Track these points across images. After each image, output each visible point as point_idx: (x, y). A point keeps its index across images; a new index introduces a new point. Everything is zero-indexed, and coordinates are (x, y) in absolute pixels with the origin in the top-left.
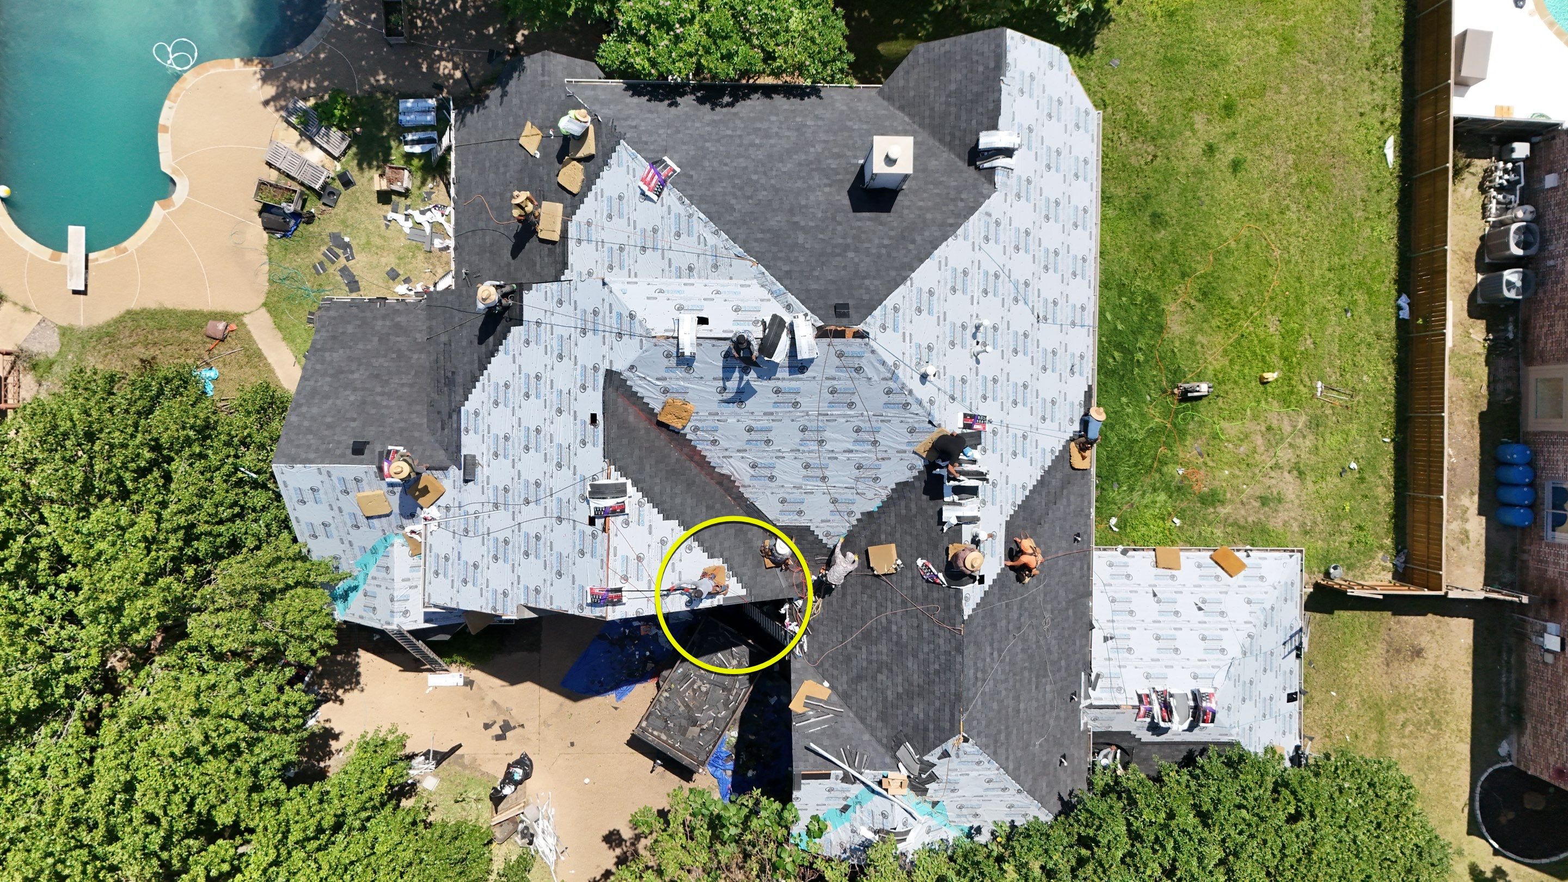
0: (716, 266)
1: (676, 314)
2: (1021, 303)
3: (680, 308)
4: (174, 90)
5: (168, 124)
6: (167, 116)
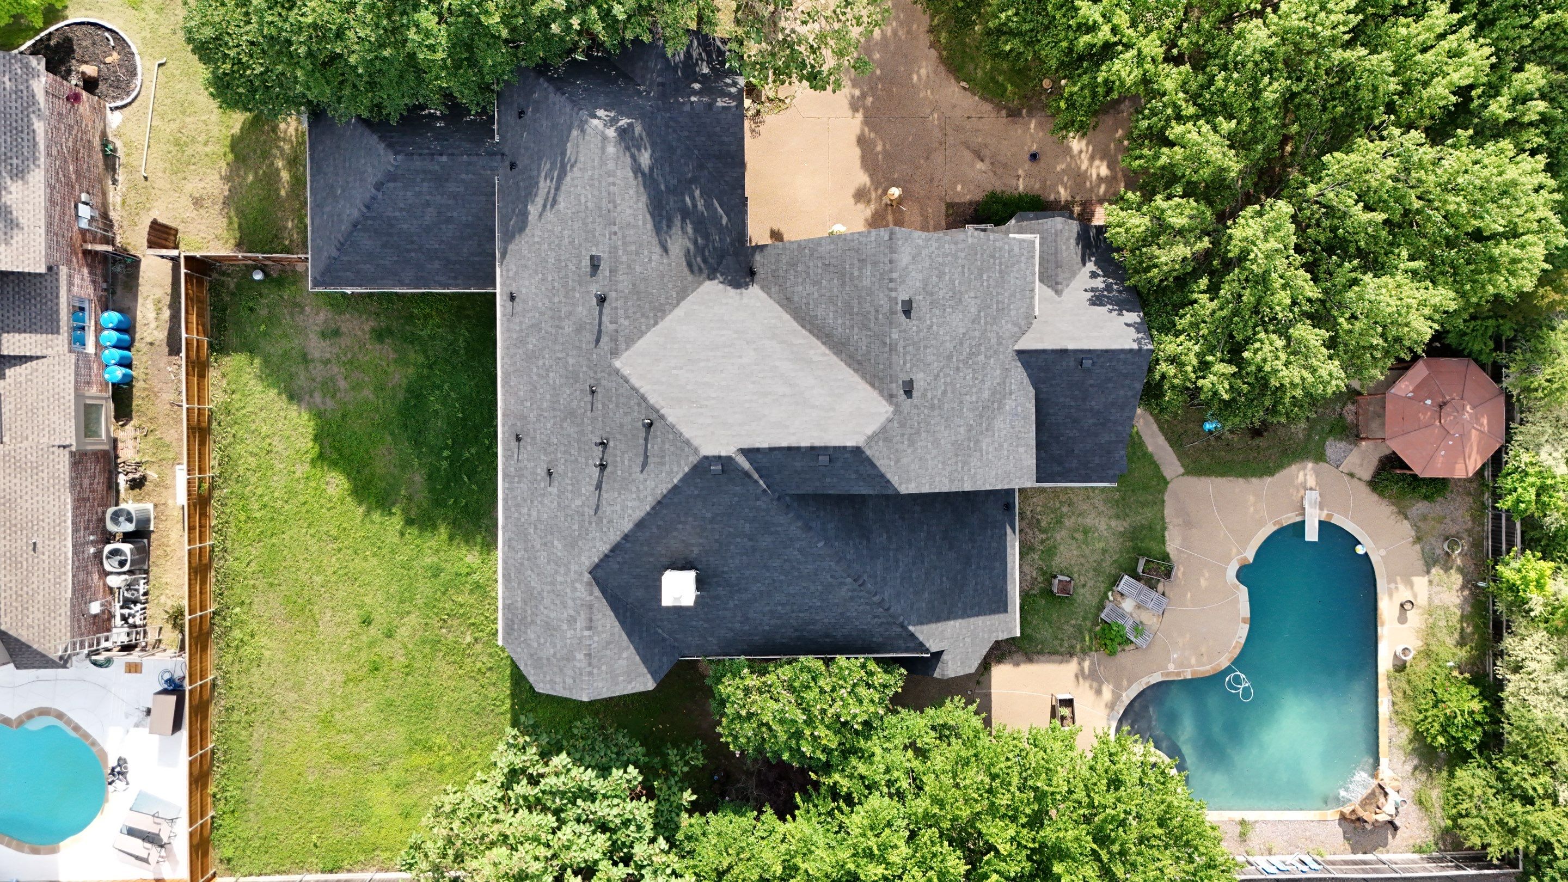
4: (1238, 651)
5: (1242, 625)
6: (1244, 630)
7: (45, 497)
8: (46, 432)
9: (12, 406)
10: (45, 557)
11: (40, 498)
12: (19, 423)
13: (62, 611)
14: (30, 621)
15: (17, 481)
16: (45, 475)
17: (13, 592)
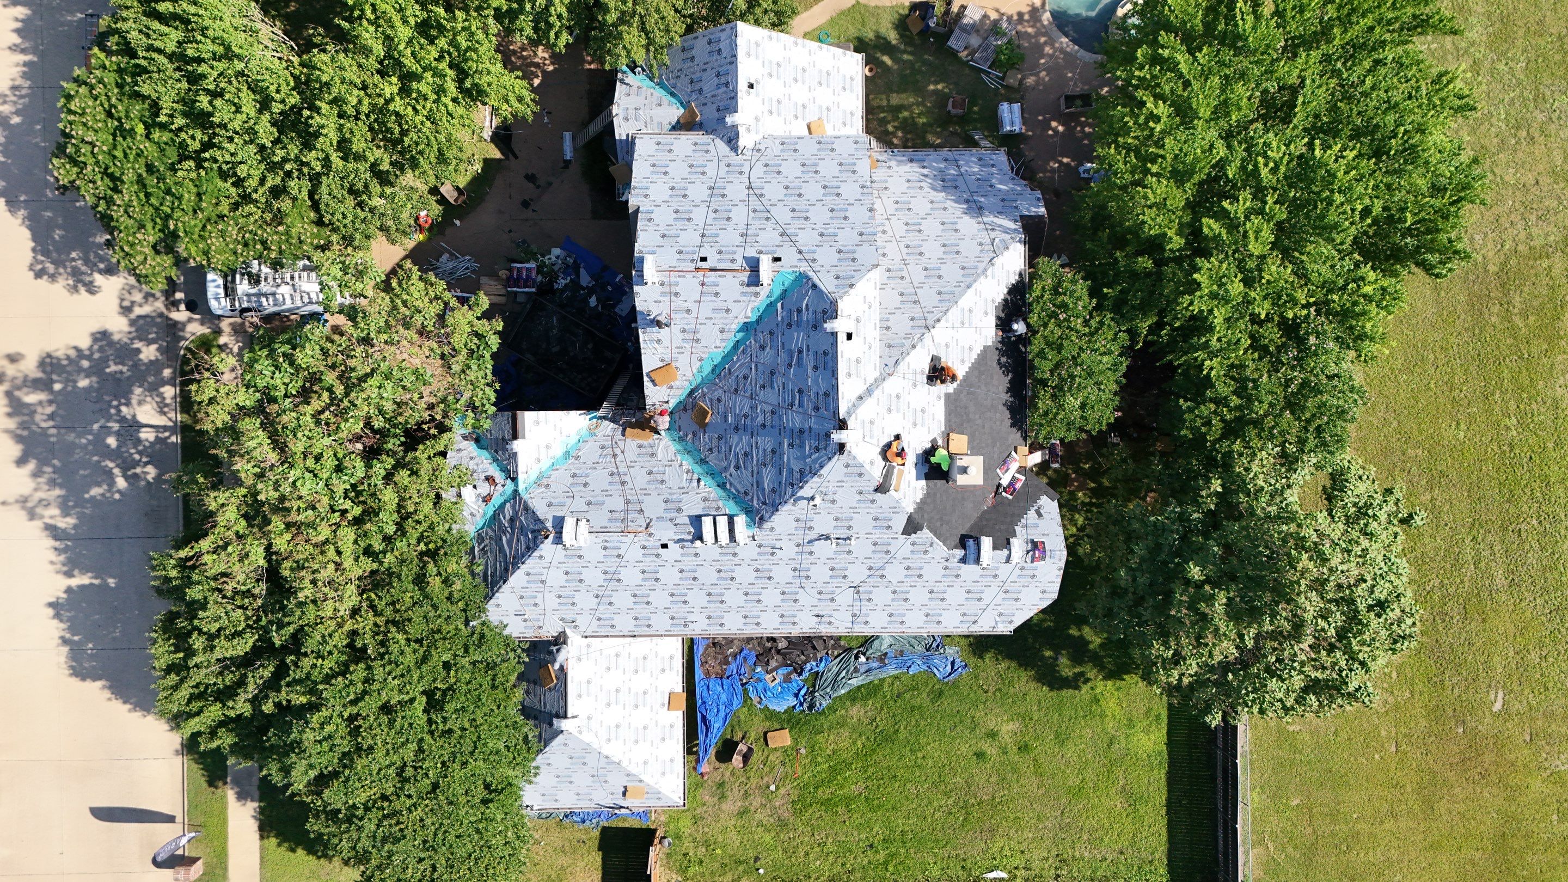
0: (890, 346)
1: (854, 317)
2: (868, 573)
3: (858, 320)
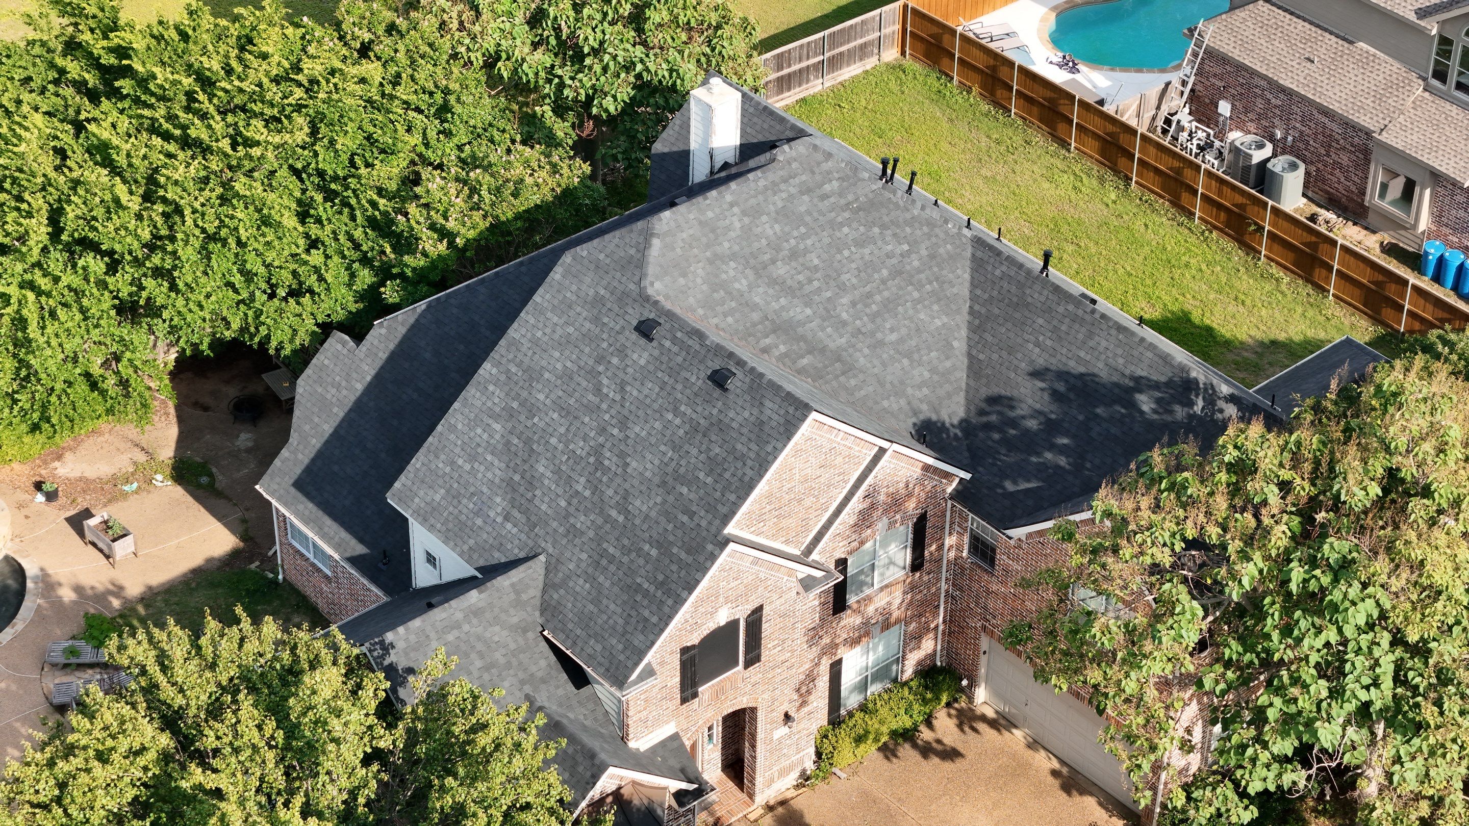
7: (1347, 91)
8: (1408, 124)
9: (1453, 114)
10: (1294, 63)
11: (1351, 87)
12: (1433, 110)
13: (1237, 52)
14: (1249, 24)
15: (1380, 78)
16: (1368, 102)
17: (1284, 25)
